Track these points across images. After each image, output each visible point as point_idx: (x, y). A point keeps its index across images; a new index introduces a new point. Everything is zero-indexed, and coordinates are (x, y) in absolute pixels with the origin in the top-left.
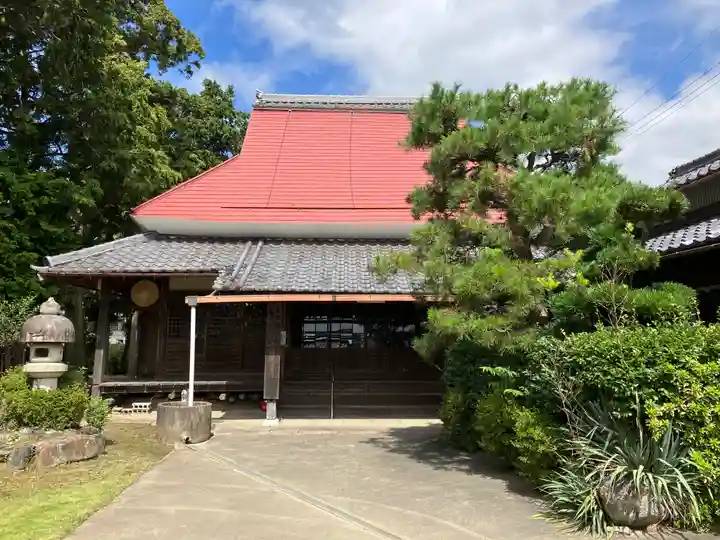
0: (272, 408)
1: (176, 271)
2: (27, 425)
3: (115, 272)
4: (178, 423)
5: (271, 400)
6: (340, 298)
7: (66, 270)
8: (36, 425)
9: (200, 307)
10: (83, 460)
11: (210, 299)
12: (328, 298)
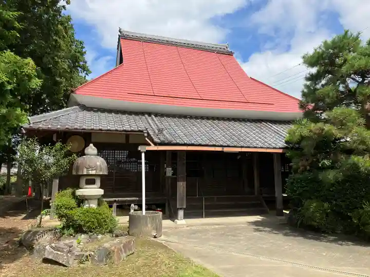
0: (181, 213)
1: (116, 130)
2: (85, 232)
3: (76, 129)
4: (149, 225)
5: (181, 209)
6: (226, 149)
7: (42, 126)
8: (91, 232)
9: (147, 153)
10: (131, 254)
11: (153, 148)
12: (219, 149)
